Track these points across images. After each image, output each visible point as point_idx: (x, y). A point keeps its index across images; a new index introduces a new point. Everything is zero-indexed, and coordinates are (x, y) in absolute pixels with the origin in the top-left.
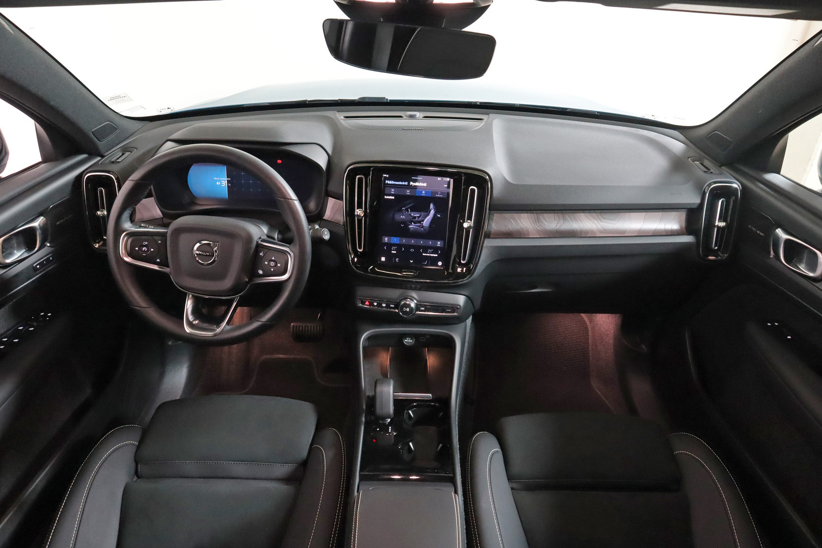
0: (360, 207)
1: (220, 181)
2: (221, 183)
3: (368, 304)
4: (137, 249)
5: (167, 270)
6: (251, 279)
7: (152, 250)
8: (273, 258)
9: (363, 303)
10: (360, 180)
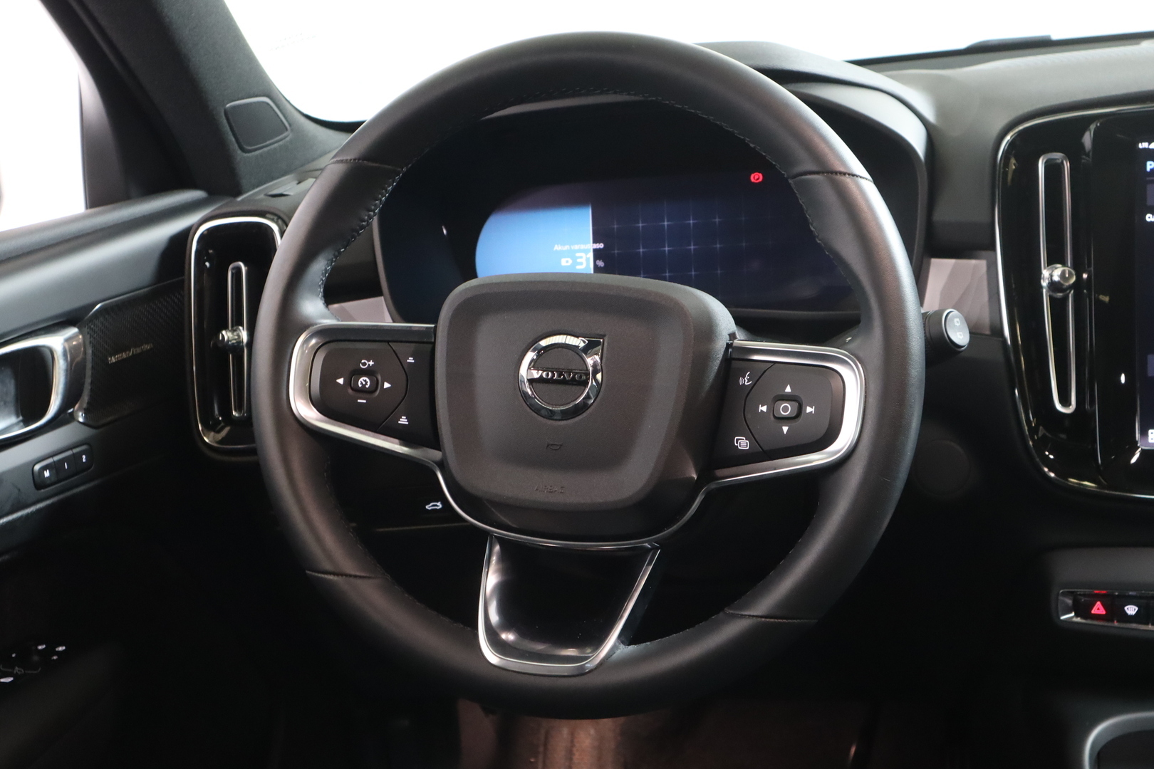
0: (1055, 257)
1: (571, 254)
2: (574, 259)
3: (1102, 612)
4: (341, 381)
5: (428, 455)
6: (707, 473)
7: (387, 385)
8: (788, 389)
9: (1081, 610)
10: (1053, 170)
